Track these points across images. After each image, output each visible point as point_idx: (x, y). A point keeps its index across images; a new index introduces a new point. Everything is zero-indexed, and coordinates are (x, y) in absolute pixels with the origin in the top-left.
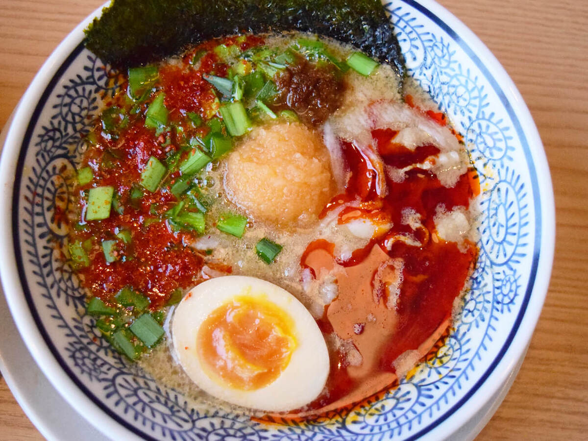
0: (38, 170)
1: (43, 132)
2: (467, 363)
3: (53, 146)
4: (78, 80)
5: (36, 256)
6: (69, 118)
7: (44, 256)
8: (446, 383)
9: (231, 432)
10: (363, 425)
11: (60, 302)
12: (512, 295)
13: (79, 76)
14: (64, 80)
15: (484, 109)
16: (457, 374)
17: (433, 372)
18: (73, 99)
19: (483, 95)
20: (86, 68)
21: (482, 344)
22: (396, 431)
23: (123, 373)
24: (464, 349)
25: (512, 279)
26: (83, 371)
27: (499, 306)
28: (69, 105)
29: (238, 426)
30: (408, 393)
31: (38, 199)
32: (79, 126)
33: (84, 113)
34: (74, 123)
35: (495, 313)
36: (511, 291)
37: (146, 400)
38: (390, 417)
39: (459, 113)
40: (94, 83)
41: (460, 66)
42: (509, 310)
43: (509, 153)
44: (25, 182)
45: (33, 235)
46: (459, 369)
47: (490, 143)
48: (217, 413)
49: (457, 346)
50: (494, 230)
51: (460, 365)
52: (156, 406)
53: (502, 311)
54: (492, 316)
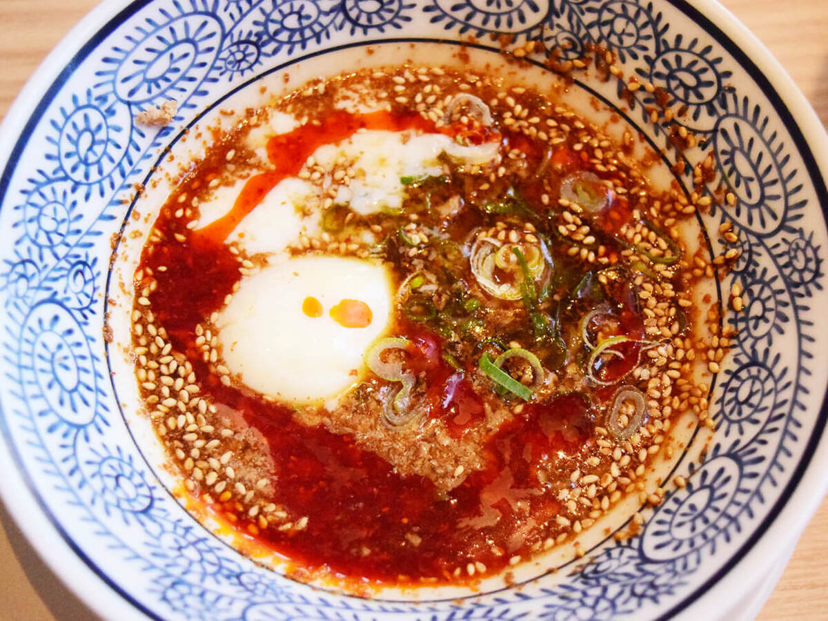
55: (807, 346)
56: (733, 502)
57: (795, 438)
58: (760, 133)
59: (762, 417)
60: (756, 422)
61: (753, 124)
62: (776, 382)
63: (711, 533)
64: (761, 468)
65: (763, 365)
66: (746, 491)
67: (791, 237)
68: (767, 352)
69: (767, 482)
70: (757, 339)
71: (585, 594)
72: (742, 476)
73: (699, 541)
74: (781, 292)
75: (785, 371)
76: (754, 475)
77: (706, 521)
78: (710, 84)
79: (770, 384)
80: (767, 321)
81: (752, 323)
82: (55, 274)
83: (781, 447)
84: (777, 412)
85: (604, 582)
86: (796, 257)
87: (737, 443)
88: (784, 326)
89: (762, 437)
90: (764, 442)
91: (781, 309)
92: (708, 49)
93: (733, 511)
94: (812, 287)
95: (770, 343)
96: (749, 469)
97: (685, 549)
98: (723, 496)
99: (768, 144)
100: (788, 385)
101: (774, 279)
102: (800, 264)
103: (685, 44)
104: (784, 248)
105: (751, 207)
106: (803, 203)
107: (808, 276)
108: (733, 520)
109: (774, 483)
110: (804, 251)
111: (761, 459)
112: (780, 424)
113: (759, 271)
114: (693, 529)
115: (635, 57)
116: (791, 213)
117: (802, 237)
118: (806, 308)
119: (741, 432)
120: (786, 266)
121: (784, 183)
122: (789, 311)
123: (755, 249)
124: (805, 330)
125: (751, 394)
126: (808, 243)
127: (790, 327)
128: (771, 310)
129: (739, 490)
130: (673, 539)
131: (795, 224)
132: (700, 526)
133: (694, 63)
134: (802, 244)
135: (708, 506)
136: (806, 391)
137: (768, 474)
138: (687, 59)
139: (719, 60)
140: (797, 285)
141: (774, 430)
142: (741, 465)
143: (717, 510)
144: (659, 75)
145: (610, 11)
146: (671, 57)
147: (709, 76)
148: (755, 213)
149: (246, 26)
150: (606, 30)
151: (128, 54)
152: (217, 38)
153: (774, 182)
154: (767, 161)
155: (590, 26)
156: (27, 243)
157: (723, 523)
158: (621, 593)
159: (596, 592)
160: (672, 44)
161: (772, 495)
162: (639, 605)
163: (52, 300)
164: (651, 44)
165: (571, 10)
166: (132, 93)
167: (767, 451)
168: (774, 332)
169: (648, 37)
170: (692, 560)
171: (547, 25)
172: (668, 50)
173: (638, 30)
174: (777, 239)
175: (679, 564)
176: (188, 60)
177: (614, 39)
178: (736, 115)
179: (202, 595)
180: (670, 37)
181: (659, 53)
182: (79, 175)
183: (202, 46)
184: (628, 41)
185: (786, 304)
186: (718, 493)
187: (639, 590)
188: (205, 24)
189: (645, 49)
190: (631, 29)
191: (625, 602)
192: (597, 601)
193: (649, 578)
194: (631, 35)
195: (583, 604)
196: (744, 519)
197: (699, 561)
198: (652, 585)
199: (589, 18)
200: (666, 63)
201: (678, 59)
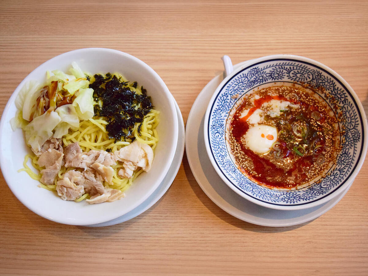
55: (355, 152)
56: (338, 179)
57: (350, 169)
58: (352, 109)
59: (345, 164)
60: (344, 165)
61: (351, 107)
62: (349, 158)
63: (333, 184)
64: (344, 173)
65: (347, 154)
66: (341, 177)
67: (355, 130)
68: (348, 152)
69: (345, 176)
70: (346, 149)
71: (310, 192)
72: (340, 174)
73: (331, 185)
74: (352, 141)
75: (351, 156)
76: (342, 174)
77: (333, 182)
78: (343, 98)
79: (348, 158)
80: (349, 146)
81: (346, 146)
82: (218, 127)
83: (348, 170)
84: (348, 163)
85: (314, 190)
86: (355, 134)
87: (340, 168)
88: (352, 147)
89: (345, 168)
90: (345, 169)
91: (352, 144)
92: (343, 91)
93: (338, 180)
94: (358, 141)
95: (349, 150)
96: (342, 173)
97: (329, 186)
98: (337, 177)
99: (353, 111)
100: (351, 159)
101: (351, 138)
102: (356, 136)
103: (339, 89)
104: (354, 132)
105: (348, 123)
106: (358, 124)
107: (357, 138)
108: (338, 182)
109: (346, 176)
110: (357, 134)
111: (344, 172)
112: (348, 166)
113: (348, 136)
114: (330, 183)
115: (329, 90)
116: (356, 126)
117: (357, 131)
118: (356, 145)
119: (341, 166)
120: (353, 136)
121: (355, 119)
122: (353, 145)
123: (348, 131)
124: (355, 149)
125: (344, 159)
126: (358, 132)
127: (353, 148)
128: (350, 144)
129: (339, 177)
130: (327, 184)
131: (356, 128)
132: (332, 182)
133: (340, 93)
134: (357, 132)
135: (333, 179)
136: (354, 160)
137: (345, 174)
138: (339, 92)
139: (345, 93)
140: (355, 140)
141: (347, 167)
142: (340, 172)
143: (335, 180)
144: (333, 94)
145: (325, 80)
146: (336, 91)
147: (343, 96)
148: (349, 124)
149: (253, 79)
150: (323, 84)
151: (231, 85)
152: (247, 81)
153: (353, 119)
154: (352, 115)
155: (320, 83)
156: (214, 122)
157: (336, 182)
158: (317, 192)
159: (312, 192)
160: (336, 89)
161: (345, 178)
162: (320, 195)
163: (218, 132)
164: (332, 88)
165: (317, 79)
166: (231, 93)
167: (345, 170)
168: (350, 148)
169: (332, 87)
170: (330, 188)
171: (312, 81)
172: (335, 90)
173: (330, 85)
174: (352, 130)
175: (327, 188)
176: (241, 86)
177: (325, 86)
178: (348, 105)
179: (245, 186)
180: (336, 87)
181: (334, 90)
182: (222, 109)
183: (244, 83)
184: (328, 87)
185: (352, 143)
186: (336, 177)
187: (320, 192)
188: (245, 79)
189: (331, 89)
190: (328, 84)
191: (317, 194)
192: (312, 193)
193: (322, 190)
194: (328, 86)
195: (310, 194)
196: (340, 182)
197: (331, 188)
198: (322, 192)
199: (320, 81)
200: (335, 92)
201: (337, 92)
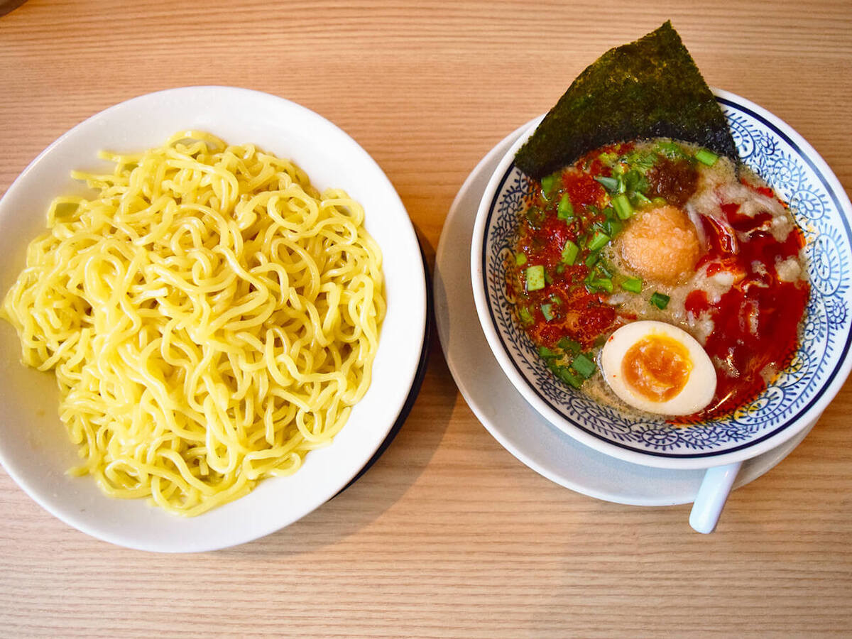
0: (494, 258)
1: (494, 230)
2: (816, 367)
3: (500, 240)
4: (511, 190)
5: (503, 320)
6: (507, 218)
7: (507, 320)
8: (804, 383)
9: (657, 432)
10: (748, 418)
11: (524, 351)
12: (842, 316)
13: (512, 187)
14: (503, 192)
15: (804, 183)
16: (811, 376)
17: (791, 376)
18: (509, 204)
19: (802, 172)
20: (516, 181)
21: (825, 353)
22: (775, 420)
23: (574, 398)
24: (812, 358)
25: (841, 305)
26: (551, 398)
27: (834, 325)
28: (506, 209)
29: (659, 427)
30: (776, 393)
31: (497, 279)
32: (513, 223)
33: (516, 213)
34: (510, 221)
35: (831, 330)
36: (841, 313)
37: (595, 415)
38: (767, 411)
39: (783, 187)
40: (521, 191)
41: (782, 152)
42: (842, 327)
43: (827, 213)
44: (488, 267)
45: (498, 305)
46: (811, 373)
47: (810, 207)
48: (641, 420)
49: (805, 357)
50: (820, 271)
51: (811, 370)
52: (601, 418)
53: (837, 329)
54: (829, 333)
